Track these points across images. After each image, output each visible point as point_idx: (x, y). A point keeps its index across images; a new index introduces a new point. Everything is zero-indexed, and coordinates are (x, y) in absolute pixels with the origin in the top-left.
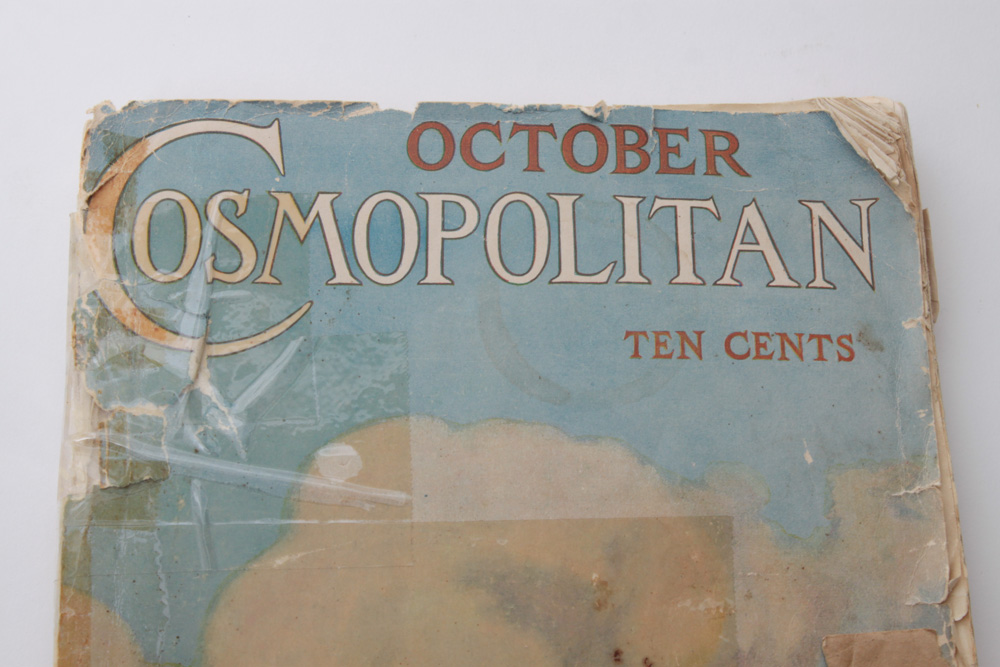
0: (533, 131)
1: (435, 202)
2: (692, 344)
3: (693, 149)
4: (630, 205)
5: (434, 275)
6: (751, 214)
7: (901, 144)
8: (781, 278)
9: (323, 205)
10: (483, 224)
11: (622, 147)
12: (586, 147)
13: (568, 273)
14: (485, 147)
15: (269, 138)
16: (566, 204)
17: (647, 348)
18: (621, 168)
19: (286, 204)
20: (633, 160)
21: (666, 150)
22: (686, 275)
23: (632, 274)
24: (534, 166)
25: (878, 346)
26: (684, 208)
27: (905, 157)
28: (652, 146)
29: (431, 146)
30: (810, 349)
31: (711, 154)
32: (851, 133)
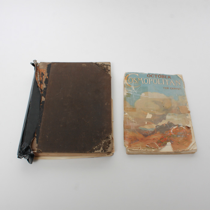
0: (156, 75)
1: (149, 79)
2: (168, 88)
3: (167, 77)
4: (163, 80)
5: (149, 83)
6: (172, 81)
7: (182, 76)
8: (174, 85)
9: (141, 79)
10: (153, 80)
11: (162, 76)
12: (160, 76)
13: (159, 83)
14: (152, 76)
15: (137, 75)
16: (159, 80)
17: (165, 88)
18: (162, 78)
19: (139, 79)
20: (163, 77)
21: (165, 77)
22: (167, 84)
23: (163, 84)
24: (156, 77)
25: (181, 89)
26: (167, 80)
27: (182, 78)
28: (164, 76)
29: (149, 76)
30: (176, 89)
31: (168, 77)
32: (178, 75)
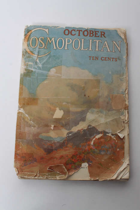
0: (79, 31)
1: (67, 39)
2: (97, 58)
3: (99, 34)
4: (91, 40)
5: (66, 48)
6: (106, 42)
7: (125, 34)
8: (109, 51)
9: (53, 39)
10: (72, 42)
11: (90, 33)
12: (86, 33)
13: (82, 49)
14: (73, 33)
15: (47, 31)
16: (83, 40)
17: (91, 58)
18: (90, 36)
19: (49, 39)
20: (92, 35)
21: (96, 34)
22: (97, 50)
23: (90, 49)
24: (79, 35)
25: (120, 60)
26: (97, 41)
27: (125, 36)
28: (94, 33)
29: (67, 32)
30: (112, 60)
31: (101, 34)
32: (119, 32)
